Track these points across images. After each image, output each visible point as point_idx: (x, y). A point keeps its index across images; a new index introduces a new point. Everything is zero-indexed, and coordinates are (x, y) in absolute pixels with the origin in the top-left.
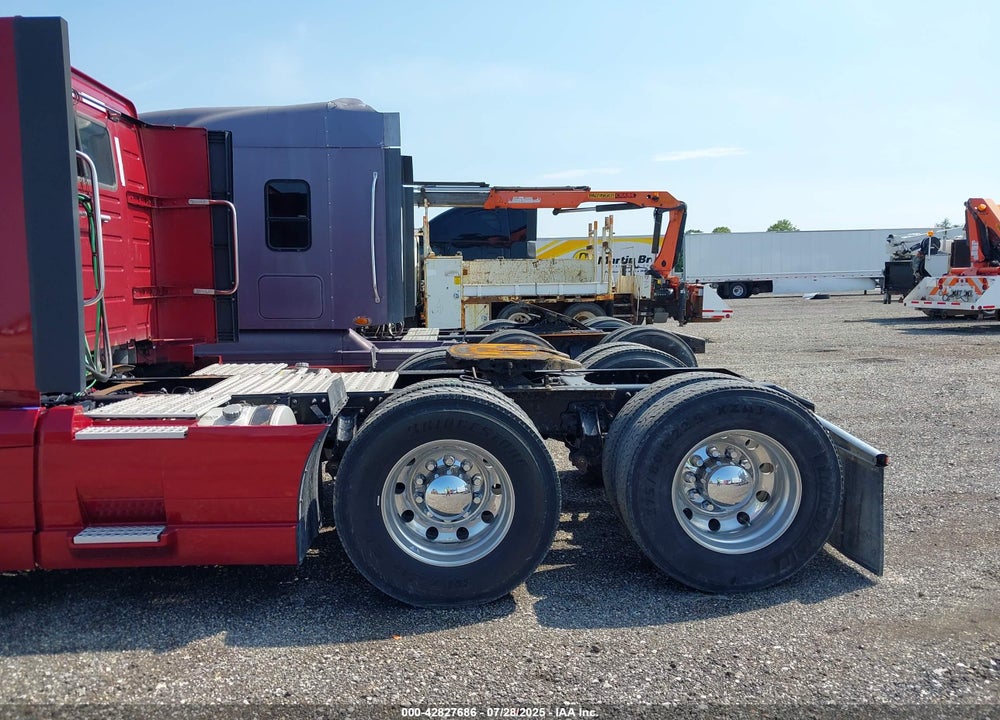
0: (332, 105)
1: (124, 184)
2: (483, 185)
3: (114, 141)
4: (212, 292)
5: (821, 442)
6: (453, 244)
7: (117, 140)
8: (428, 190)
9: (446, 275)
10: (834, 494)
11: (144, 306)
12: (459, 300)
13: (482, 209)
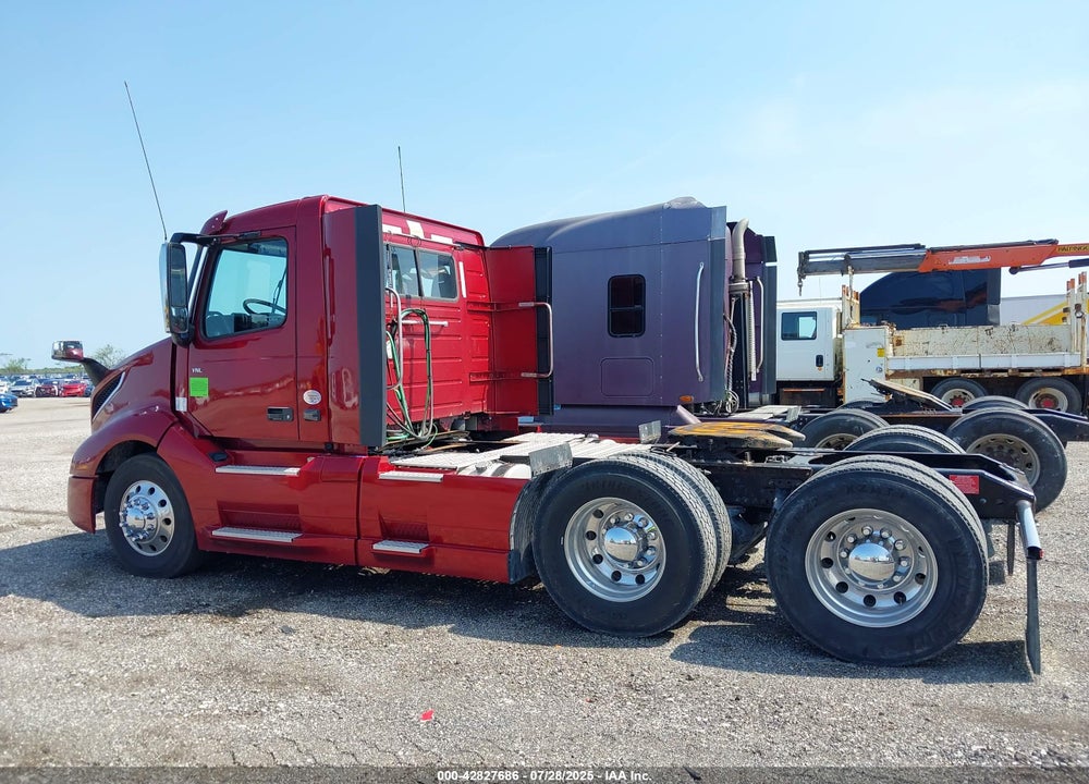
0: (667, 206)
1: (465, 296)
2: (918, 247)
3: (458, 267)
4: (535, 375)
5: (957, 527)
6: (894, 311)
7: (461, 264)
8: (852, 256)
9: (868, 347)
10: (973, 580)
11: (481, 387)
12: (883, 374)
13: (917, 274)
